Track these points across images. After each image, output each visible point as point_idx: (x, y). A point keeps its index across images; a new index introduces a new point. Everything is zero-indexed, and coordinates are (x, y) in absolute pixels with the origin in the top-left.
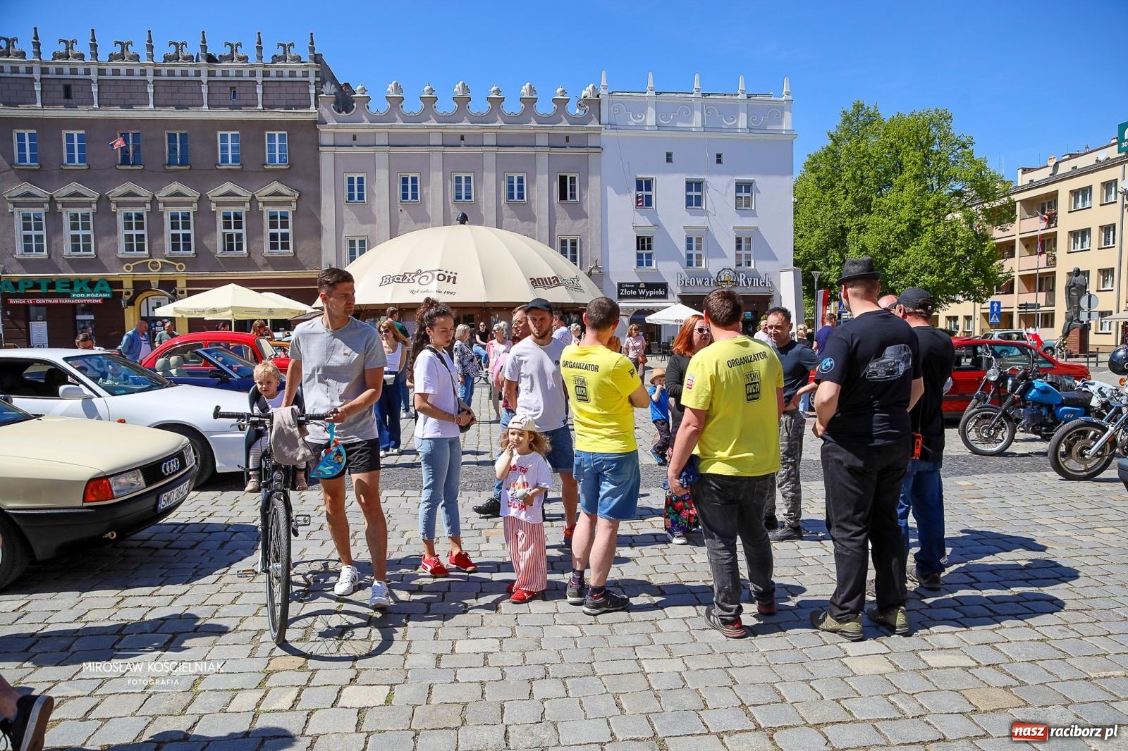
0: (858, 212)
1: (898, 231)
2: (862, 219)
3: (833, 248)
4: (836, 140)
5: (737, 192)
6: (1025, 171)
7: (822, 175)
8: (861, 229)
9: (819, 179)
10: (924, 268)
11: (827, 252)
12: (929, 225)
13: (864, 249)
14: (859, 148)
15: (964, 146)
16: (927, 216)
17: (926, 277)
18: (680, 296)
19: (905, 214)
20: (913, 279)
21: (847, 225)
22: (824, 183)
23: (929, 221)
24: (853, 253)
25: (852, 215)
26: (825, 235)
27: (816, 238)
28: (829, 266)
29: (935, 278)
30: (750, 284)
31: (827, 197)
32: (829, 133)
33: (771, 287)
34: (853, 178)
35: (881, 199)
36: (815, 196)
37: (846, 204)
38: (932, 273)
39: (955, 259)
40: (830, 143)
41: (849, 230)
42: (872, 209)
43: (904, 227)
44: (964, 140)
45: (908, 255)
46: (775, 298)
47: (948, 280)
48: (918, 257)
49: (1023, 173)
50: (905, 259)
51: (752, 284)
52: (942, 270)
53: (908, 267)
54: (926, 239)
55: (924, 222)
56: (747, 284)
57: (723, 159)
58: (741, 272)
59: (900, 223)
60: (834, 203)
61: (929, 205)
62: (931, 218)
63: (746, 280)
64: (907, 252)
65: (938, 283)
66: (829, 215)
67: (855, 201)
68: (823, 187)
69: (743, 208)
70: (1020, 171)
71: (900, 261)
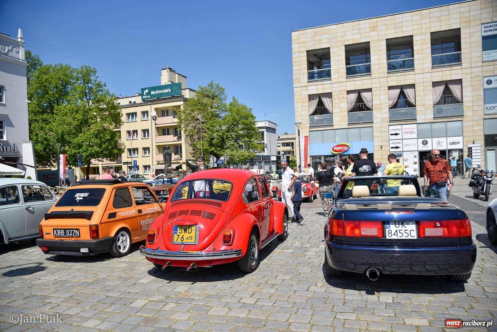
30: (5, 149)
33: (18, 153)
51: (7, 150)
63: (3, 148)
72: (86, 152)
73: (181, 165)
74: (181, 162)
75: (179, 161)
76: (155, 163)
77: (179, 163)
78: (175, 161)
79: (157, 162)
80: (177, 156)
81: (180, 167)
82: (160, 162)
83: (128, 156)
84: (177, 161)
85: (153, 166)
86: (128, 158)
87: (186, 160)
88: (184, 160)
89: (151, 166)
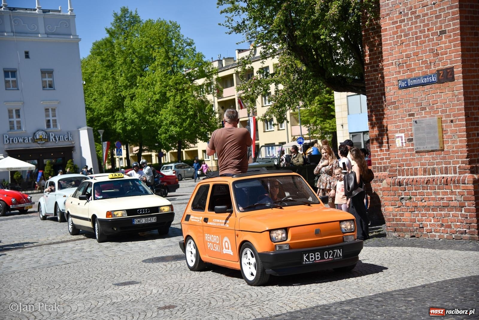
0: (130, 86)
1: (155, 99)
2: (133, 91)
3: (117, 109)
4: (111, 33)
5: (42, 77)
6: (240, 51)
7: (104, 57)
8: (133, 97)
9: (102, 60)
10: (172, 123)
11: (113, 112)
12: (171, 96)
13: (134, 111)
14: (126, 43)
15: (189, 44)
16: (170, 90)
17: (172, 128)
18: (7, 151)
19: (157, 88)
20: (166, 129)
21: (123, 94)
22: (106, 64)
23: (171, 94)
24: (129, 114)
25: (126, 87)
26: (110, 100)
27: (104, 103)
28: (116, 121)
29: (178, 129)
30: (57, 139)
31: (109, 73)
32: (106, 29)
33: (73, 141)
34: (125, 62)
35: (143, 78)
36: (101, 72)
37: (121, 80)
38: (176, 126)
39: (189, 117)
40: (108, 36)
41: (124, 98)
42: (138, 85)
43: (157, 97)
44: (189, 41)
45: (162, 115)
46: (77, 148)
47: (186, 130)
48: (168, 115)
49: (239, 53)
50: (160, 117)
51: (59, 139)
52: (182, 124)
53: (162, 121)
54: (170, 105)
55: (168, 95)
56: (56, 140)
57: (30, 55)
58: (51, 132)
59: (155, 94)
60: (114, 78)
61: (170, 83)
62: (172, 92)
63: (55, 137)
64: (161, 113)
65: (180, 131)
66: (111, 86)
67: (127, 79)
68: (107, 66)
69: (48, 88)
70: (237, 51)
71: (157, 118)
72: (166, 133)
74: (316, 136)
76: (290, 138)
78: (310, 136)
79: (293, 137)
82: (296, 137)
83: (264, 129)
85: (288, 142)
89: (287, 143)
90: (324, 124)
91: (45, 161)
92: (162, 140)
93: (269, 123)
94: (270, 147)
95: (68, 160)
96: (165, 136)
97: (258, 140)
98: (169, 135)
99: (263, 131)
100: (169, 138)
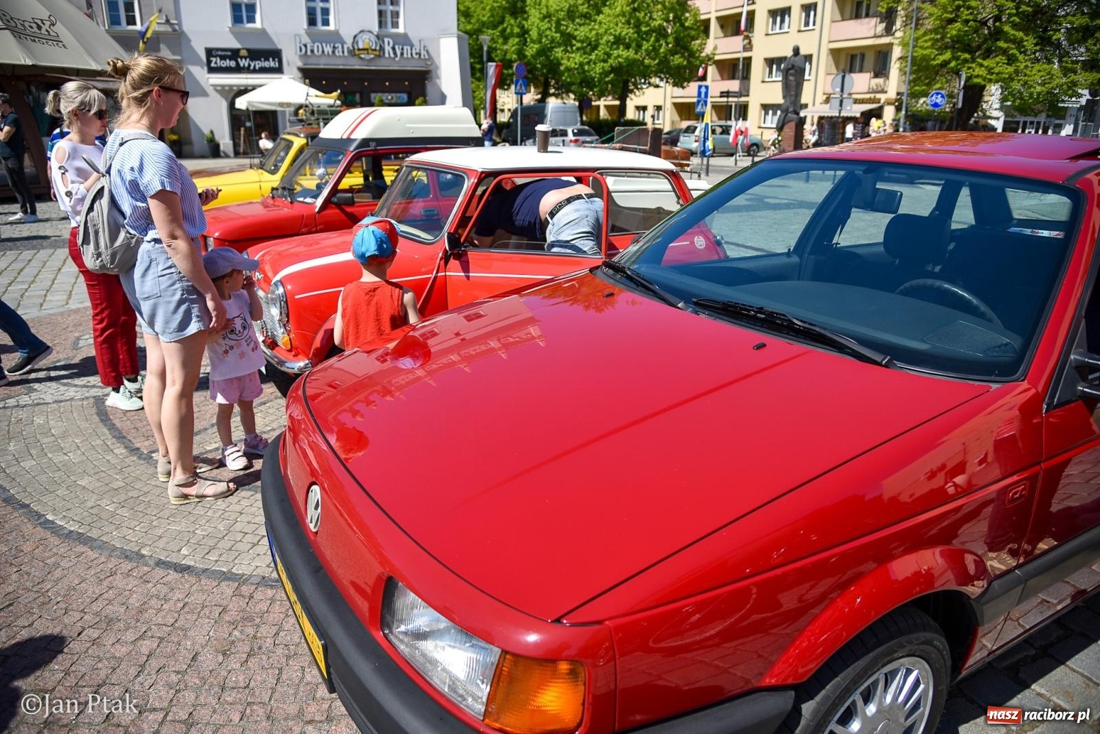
3: (510, 15)
10: (619, 40)
11: (504, 20)
17: (620, 51)
18: (301, 70)
20: (606, 53)
28: (506, 39)
29: (631, 54)
30: (399, 53)
33: (428, 59)
38: (627, 47)
45: (600, 23)
46: (433, 75)
48: (612, 25)
50: (596, 27)
51: (402, 54)
52: (639, 44)
53: (599, 37)
56: (395, 54)
58: (386, 37)
63: (394, 48)
64: (598, 18)
65: (634, 59)
71: (591, 30)
72: (605, 61)
73: (881, 108)
74: (883, 97)
75: (878, 96)
76: (820, 98)
77: (878, 101)
78: (868, 96)
79: (825, 97)
80: (880, 81)
81: (877, 113)
83: (763, 76)
84: (872, 96)
85: (814, 105)
86: (763, 82)
87: (898, 94)
88: (892, 94)
89: (810, 106)
90: (969, 68)
91: (373, 95)
92: (595, 72)
93: (775, 67)
94: (771, 112)
95: (418, 98)
96: (603, 68)
97: (748, 96)
98: (611, 66)
99: (760, 80)
100: (610, 72)
